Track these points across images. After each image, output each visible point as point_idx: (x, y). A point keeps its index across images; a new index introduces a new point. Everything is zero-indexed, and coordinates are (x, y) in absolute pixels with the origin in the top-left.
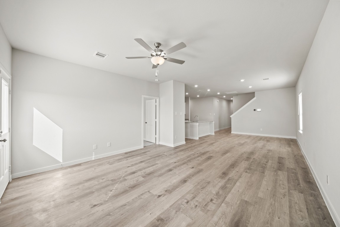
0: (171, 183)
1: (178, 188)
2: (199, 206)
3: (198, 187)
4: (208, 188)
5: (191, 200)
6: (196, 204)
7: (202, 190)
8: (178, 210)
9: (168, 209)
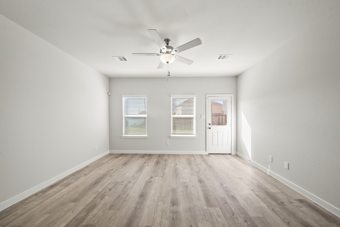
0: (153, 188)
1: (143, 187)
2: (120, 183)
3: (124, 196)
4: (113, 199)
5: (127, 184)
6: (123, 183)
7: (120, 194)
8: (134, 177)
9: (140, 175)
